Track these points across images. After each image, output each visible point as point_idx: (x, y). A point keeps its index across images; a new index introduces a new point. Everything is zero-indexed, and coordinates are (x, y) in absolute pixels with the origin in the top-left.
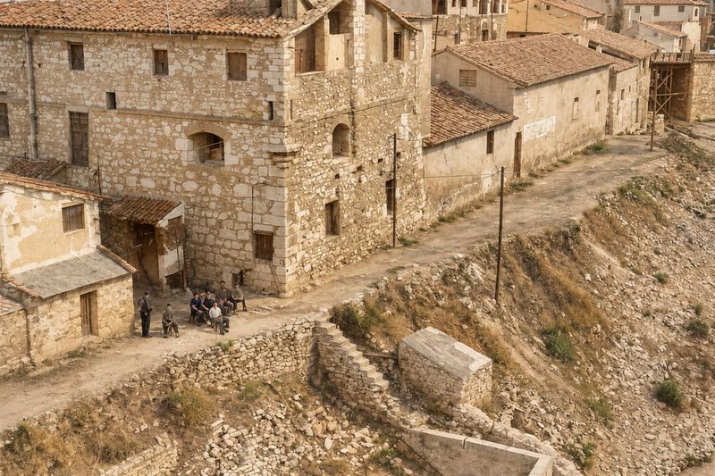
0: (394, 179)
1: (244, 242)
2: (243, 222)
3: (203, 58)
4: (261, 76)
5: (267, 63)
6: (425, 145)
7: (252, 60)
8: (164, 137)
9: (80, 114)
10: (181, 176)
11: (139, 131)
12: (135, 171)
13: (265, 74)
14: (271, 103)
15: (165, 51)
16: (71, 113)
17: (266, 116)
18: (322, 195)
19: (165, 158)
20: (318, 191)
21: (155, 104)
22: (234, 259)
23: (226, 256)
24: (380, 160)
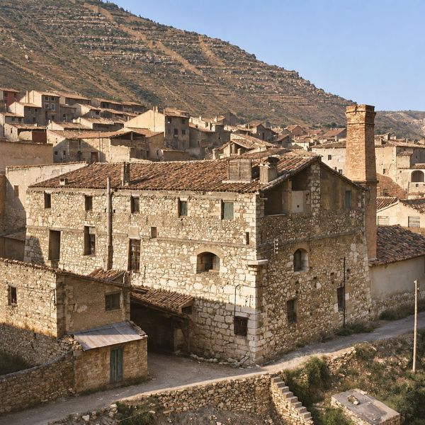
0: (344, 287)
1: (229, 324)
2: (229, 311)
3: (208, 206)
4: (241, 216)
5: (246, 208)
6: (370, 265)
7: (237, 206)
8: (183, 255)
9: (136, 240)
10: (193, 280)
11: (169, 251)
12: (166, 276)
13: (245, 215)
14: (248, 234)
15: (186, 202)
16: (131, 240)
17: (245, 242)
18: (285, 295)
19: (184, 268)
20: (282, 291)
21: (179, 234)
22: (223, 335)
23: (218, 333)
24: (332, 274)
